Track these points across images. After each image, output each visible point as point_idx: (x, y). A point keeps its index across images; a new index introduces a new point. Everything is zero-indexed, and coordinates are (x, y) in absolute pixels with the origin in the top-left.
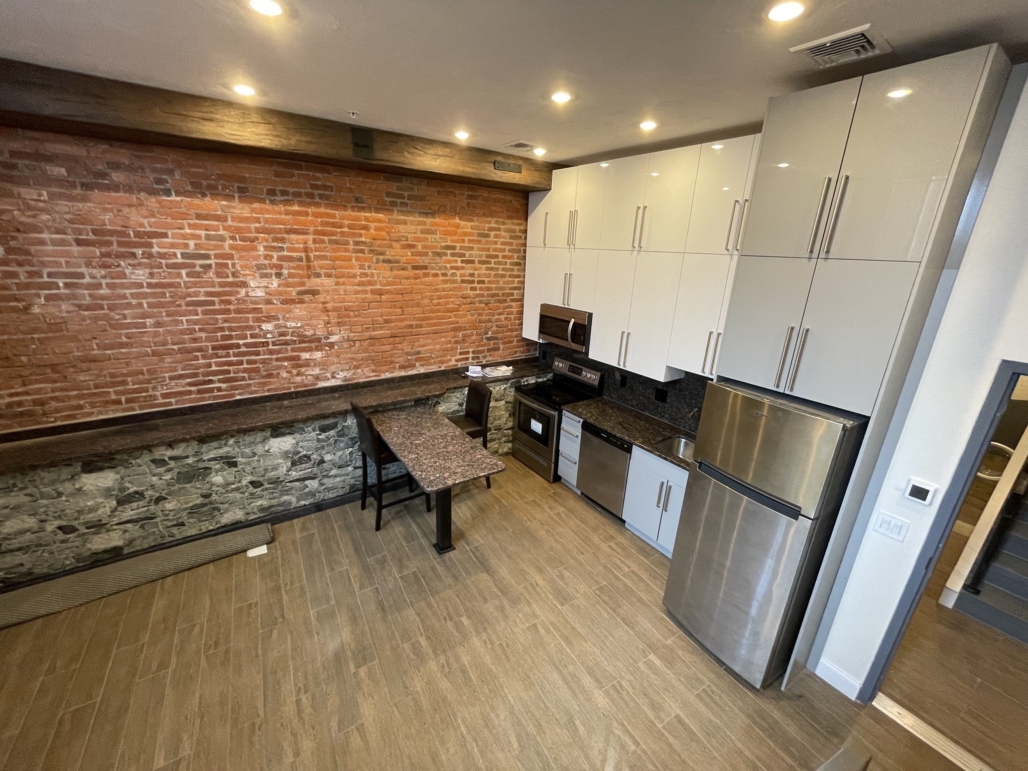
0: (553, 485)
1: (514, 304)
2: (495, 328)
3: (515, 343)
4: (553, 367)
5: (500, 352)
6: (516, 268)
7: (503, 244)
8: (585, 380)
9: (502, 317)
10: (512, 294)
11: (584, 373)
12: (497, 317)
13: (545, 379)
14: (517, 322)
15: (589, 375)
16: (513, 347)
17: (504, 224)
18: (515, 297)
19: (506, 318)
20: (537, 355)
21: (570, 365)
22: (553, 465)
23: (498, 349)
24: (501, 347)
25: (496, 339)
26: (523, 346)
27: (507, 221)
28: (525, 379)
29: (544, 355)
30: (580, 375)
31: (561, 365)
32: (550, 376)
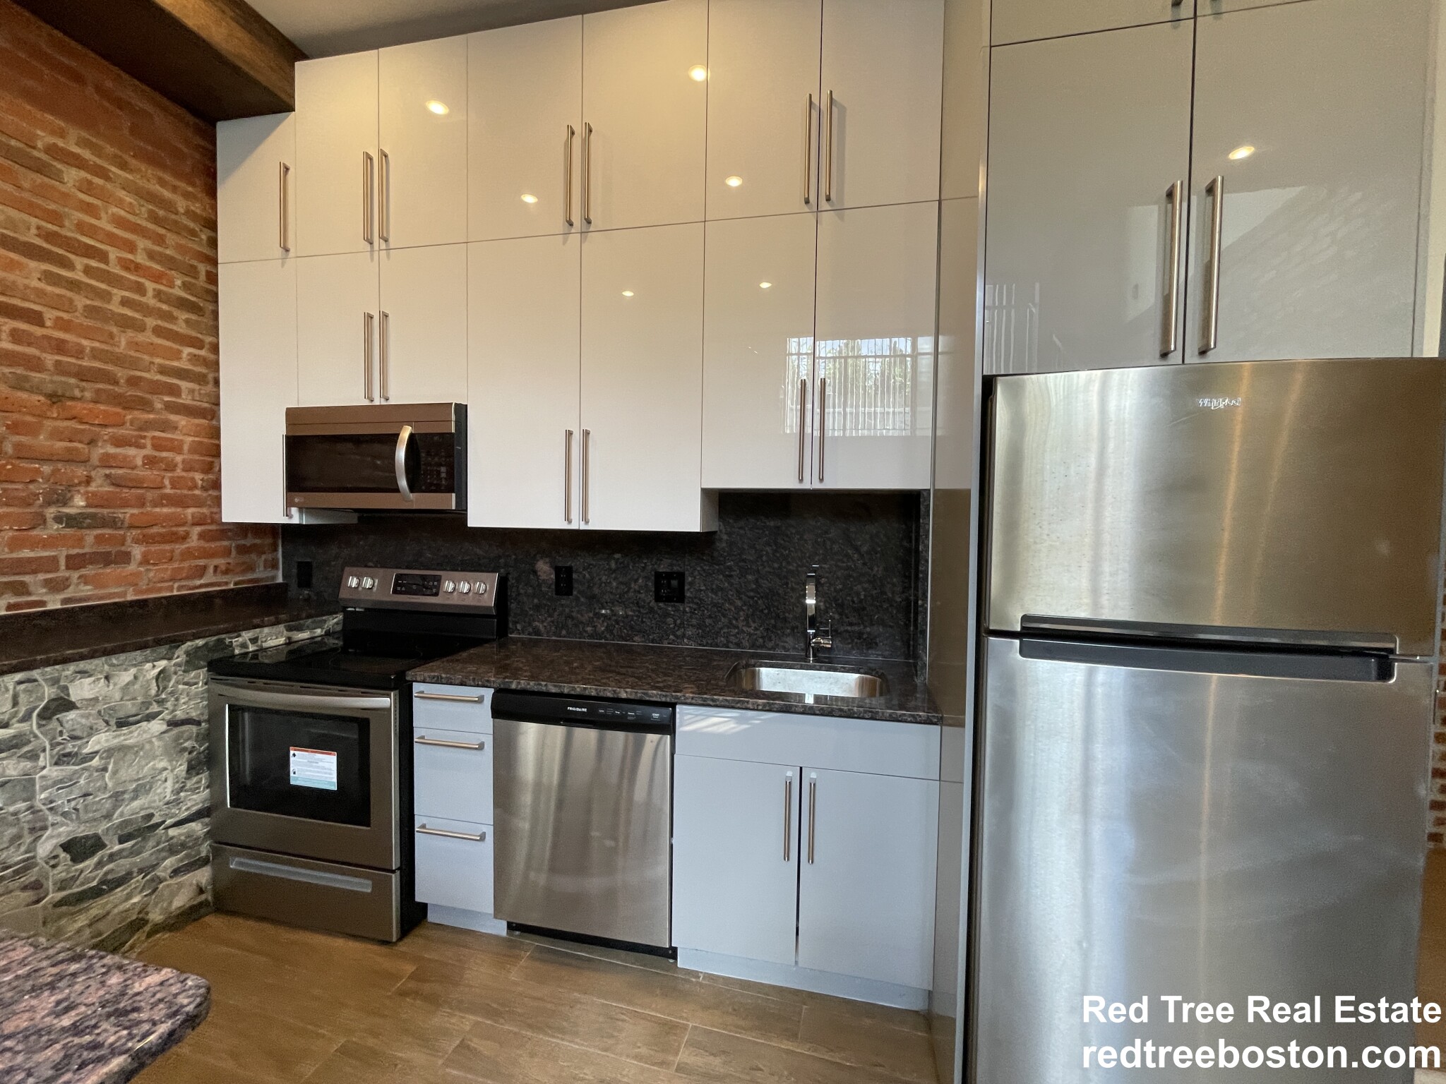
0: (403, 947)
1: (182, 421)
2: (99, 486)
3: (194, 542)
4: (343, 594)
5: (132, 567)
6: (183, 316)
7: (120, 222)
8: (455, 600)
9: (136, 455)
10: (174, 391)
11: (449, 586)
12: (112, 450)
13: (319, 632)
14: (198, 477)
15: (465, 587)
16: (187, 554)
17: (123, 166)
18: (185, 399)
19: (150, 462)
20: (280, 580)
21: (399, 577)
22: (395, 879)
23: (125, 558)
24: (137, 552)
25: (113, 523)
26: (227, 552)
27: (134, 162)
28: (246, 635)
29: (304, 574)
30: (436, 594)
31: (368, 582)
32: (334, 621)
